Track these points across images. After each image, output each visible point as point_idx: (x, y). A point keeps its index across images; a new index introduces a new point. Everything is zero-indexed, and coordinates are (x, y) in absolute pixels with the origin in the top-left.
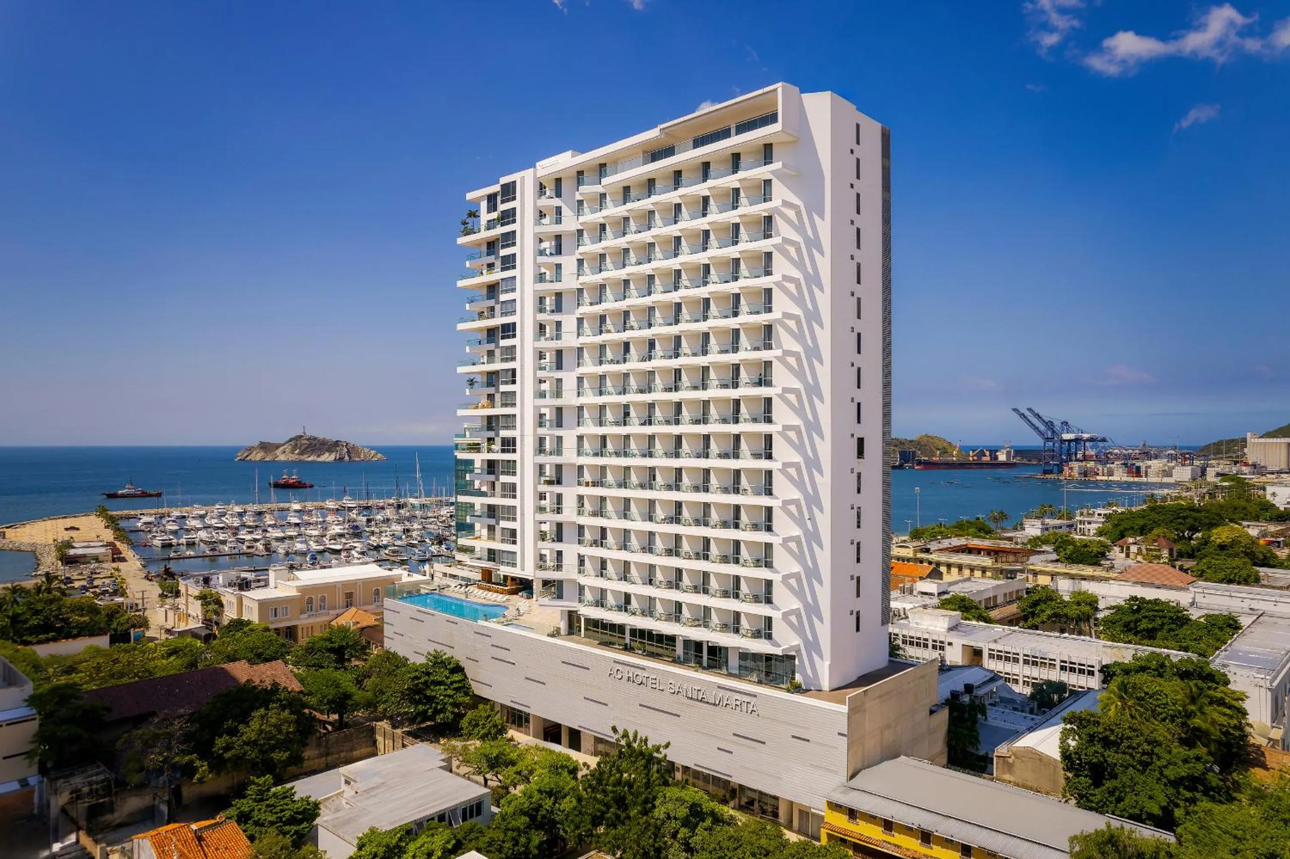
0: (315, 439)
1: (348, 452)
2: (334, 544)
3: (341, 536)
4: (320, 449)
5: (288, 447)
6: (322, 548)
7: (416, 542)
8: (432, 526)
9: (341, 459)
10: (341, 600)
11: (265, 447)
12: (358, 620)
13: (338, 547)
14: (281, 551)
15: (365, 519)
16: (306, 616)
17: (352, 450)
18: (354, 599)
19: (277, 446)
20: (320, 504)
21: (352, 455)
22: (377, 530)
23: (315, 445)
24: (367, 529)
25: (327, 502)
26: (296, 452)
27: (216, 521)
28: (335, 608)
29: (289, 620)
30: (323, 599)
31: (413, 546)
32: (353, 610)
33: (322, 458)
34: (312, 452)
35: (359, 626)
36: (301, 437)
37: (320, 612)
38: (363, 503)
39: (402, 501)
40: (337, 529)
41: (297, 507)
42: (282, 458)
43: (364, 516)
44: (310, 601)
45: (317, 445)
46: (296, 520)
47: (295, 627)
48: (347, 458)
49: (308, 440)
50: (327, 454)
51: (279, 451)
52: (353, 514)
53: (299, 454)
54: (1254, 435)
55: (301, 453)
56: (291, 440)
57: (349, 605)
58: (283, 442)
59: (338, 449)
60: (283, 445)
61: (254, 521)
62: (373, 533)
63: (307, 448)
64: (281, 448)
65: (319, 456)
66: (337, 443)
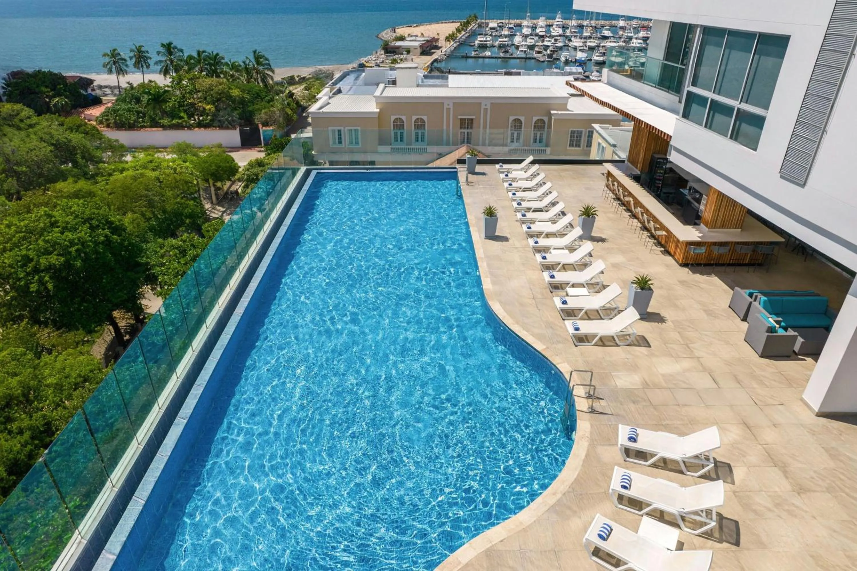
30: (420, 124)
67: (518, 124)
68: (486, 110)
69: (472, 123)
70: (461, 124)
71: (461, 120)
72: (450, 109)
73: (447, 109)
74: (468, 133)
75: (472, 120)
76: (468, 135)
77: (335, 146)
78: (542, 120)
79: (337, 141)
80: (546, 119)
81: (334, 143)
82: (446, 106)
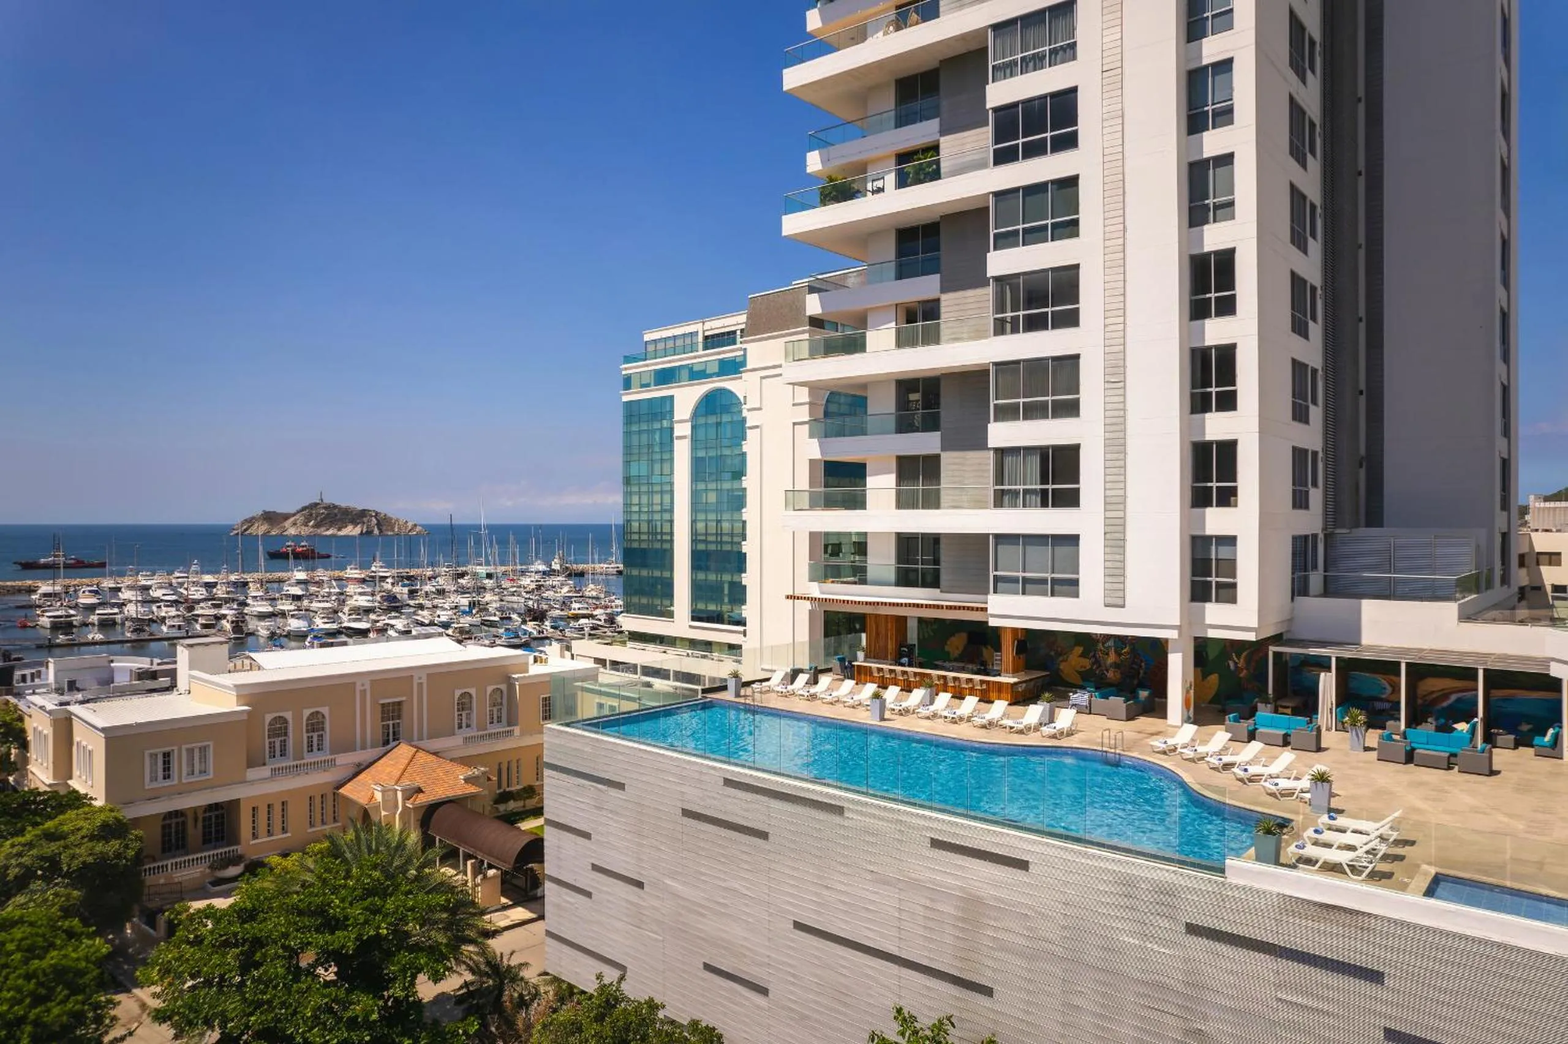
0: (335, 507)
1: (379, 524)
2: (355, 620)
3: (368, 611)
4: (341, 520)
5: (300, 518)
6: (335, 626)
7: (496, 619)
8: (515, 599)
9: (369, 533)
10: (367, 723)
11: (271, 518)
12: (419, 782)
13: (363, 625)
14: (264, 633)
15: (406, 590)
16: (265, 772)
17: (383, 522)
18: (404, 723)
19: (286, 517)
20: (337, 573)
21: (384, 528)
22: (428, 604)
23: (336, 515)
24: (412, 603)
25: (348, 571)
26: (311, 523)
27: (164, 591)
28: (350, 748)
29: (211, 786)
30: (316, 724)
31: (492, 624)
32: (404, 751)
33: (344, 532)
34: (331, 524)
35: (422, 799)
36: (316, 504)
37: (309, 758)
38: (404, 571)
39: (461, 569)
40: (363, 601)
41: (301, 575)
42: (292, 531)
43: (404, 586)
44: (279, 728)
45: (337, 516)
46: (297, 591)
47: (234, 804)
48: (376, 531)
49: (325, 508)
50: (350, 527)
51: (288, 523)
52: (387, 586)
53: (313, 527)
54: (1538, 498)
55: (317, 526)
56: (304, 509)
57: (390, 738)
58: (293, 511)
59: (365, 520)
60: (294, 515)
61: (228, 593)
62: (421, 607)
63: (325, 518)
64: (292, 519)
65: (339, 529)
66: (363, 513)
67: (465, 703)
68: (420, 685)
69: (400, 710)
70: (383, 712)
71: (383, 705)
72: (365, 691)
73: (361, 691)
74: (393, 724)
75: (399, 703)
76: (394, 728)
77: (155, 785)
78: (498, 689)
79: (160, 774)
80: (503, 687)
81: (154, 779)
82: (359, 688)
